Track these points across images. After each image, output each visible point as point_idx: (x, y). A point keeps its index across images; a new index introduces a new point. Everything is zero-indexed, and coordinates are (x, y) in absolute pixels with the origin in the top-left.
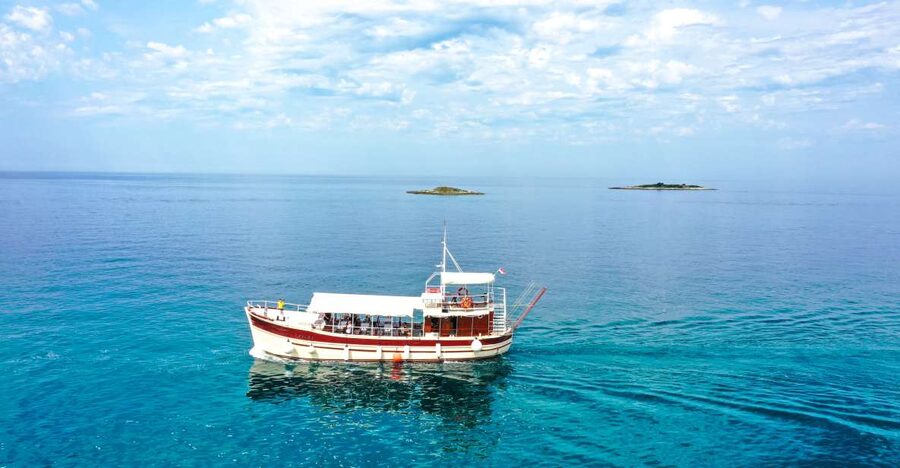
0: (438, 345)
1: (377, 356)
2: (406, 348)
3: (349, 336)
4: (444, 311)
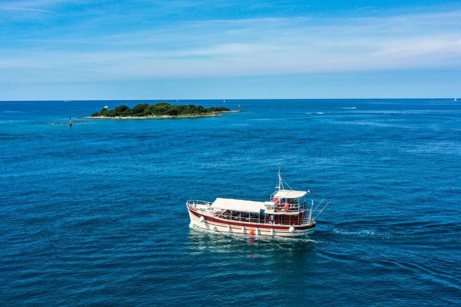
1: (242, 231)
4: (275, 211)
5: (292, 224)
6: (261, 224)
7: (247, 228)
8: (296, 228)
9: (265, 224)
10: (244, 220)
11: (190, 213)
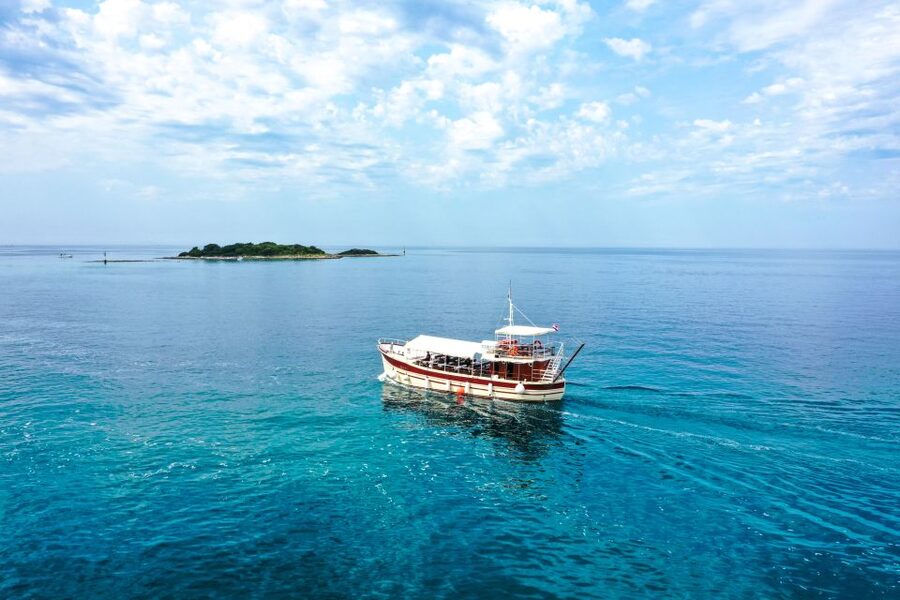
0: (490, 385)
1: (446, 388)
2: (466, 385)
3: (430, 370)
4: (497, 357)
5: (521, 379)
6: (476, 377)
7: (454, 382)
8: (527, 387)
9: (481, 378)
10: (450, 369)
11: (384, 359)
